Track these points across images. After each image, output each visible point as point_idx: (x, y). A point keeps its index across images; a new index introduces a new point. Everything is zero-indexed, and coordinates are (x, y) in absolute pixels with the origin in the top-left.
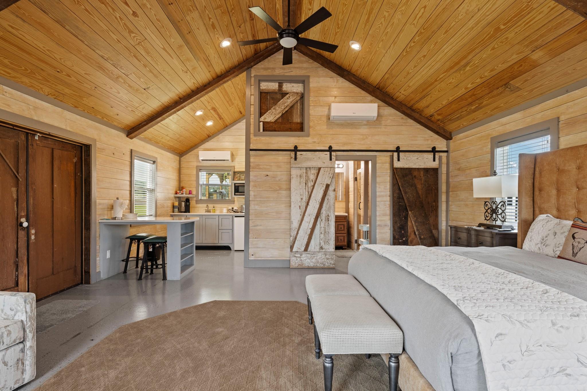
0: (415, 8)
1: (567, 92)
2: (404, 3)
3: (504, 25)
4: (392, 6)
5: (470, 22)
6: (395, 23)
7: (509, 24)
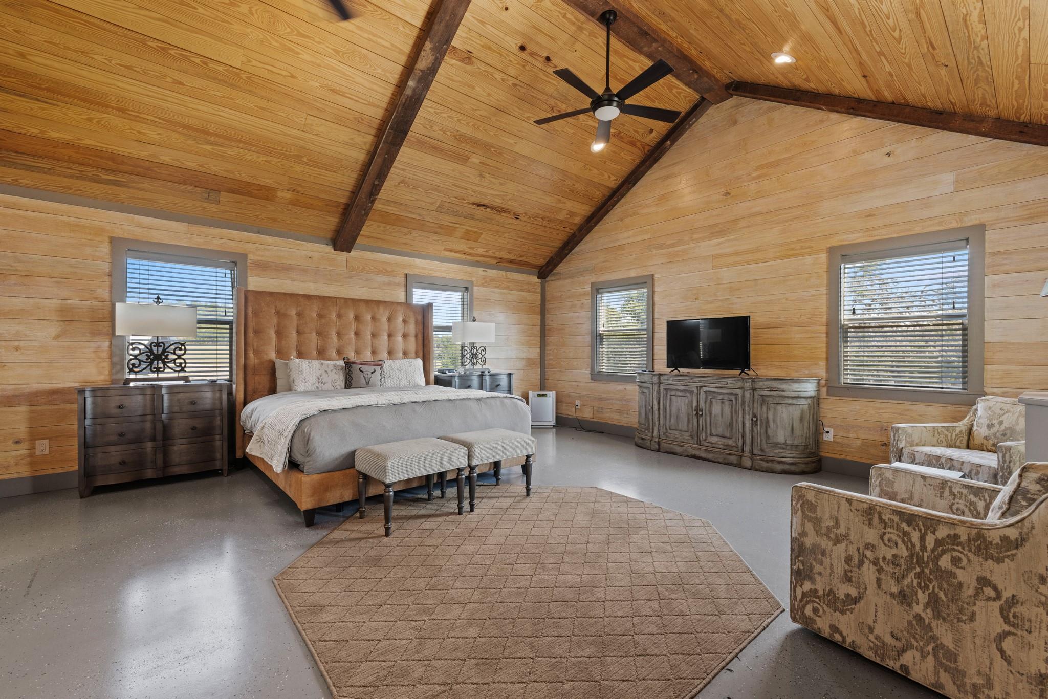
0: (284, 61)
1: (259, 233)
2: (286, 45)
3: (308, 160)
4: (270, 22)
5: (294, 131)
6: (233, 26)
7: (311, 163)
